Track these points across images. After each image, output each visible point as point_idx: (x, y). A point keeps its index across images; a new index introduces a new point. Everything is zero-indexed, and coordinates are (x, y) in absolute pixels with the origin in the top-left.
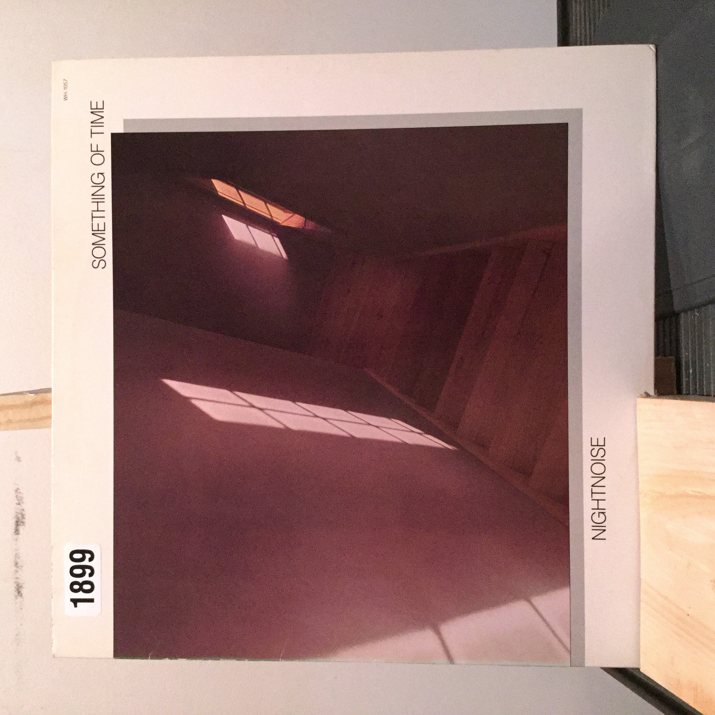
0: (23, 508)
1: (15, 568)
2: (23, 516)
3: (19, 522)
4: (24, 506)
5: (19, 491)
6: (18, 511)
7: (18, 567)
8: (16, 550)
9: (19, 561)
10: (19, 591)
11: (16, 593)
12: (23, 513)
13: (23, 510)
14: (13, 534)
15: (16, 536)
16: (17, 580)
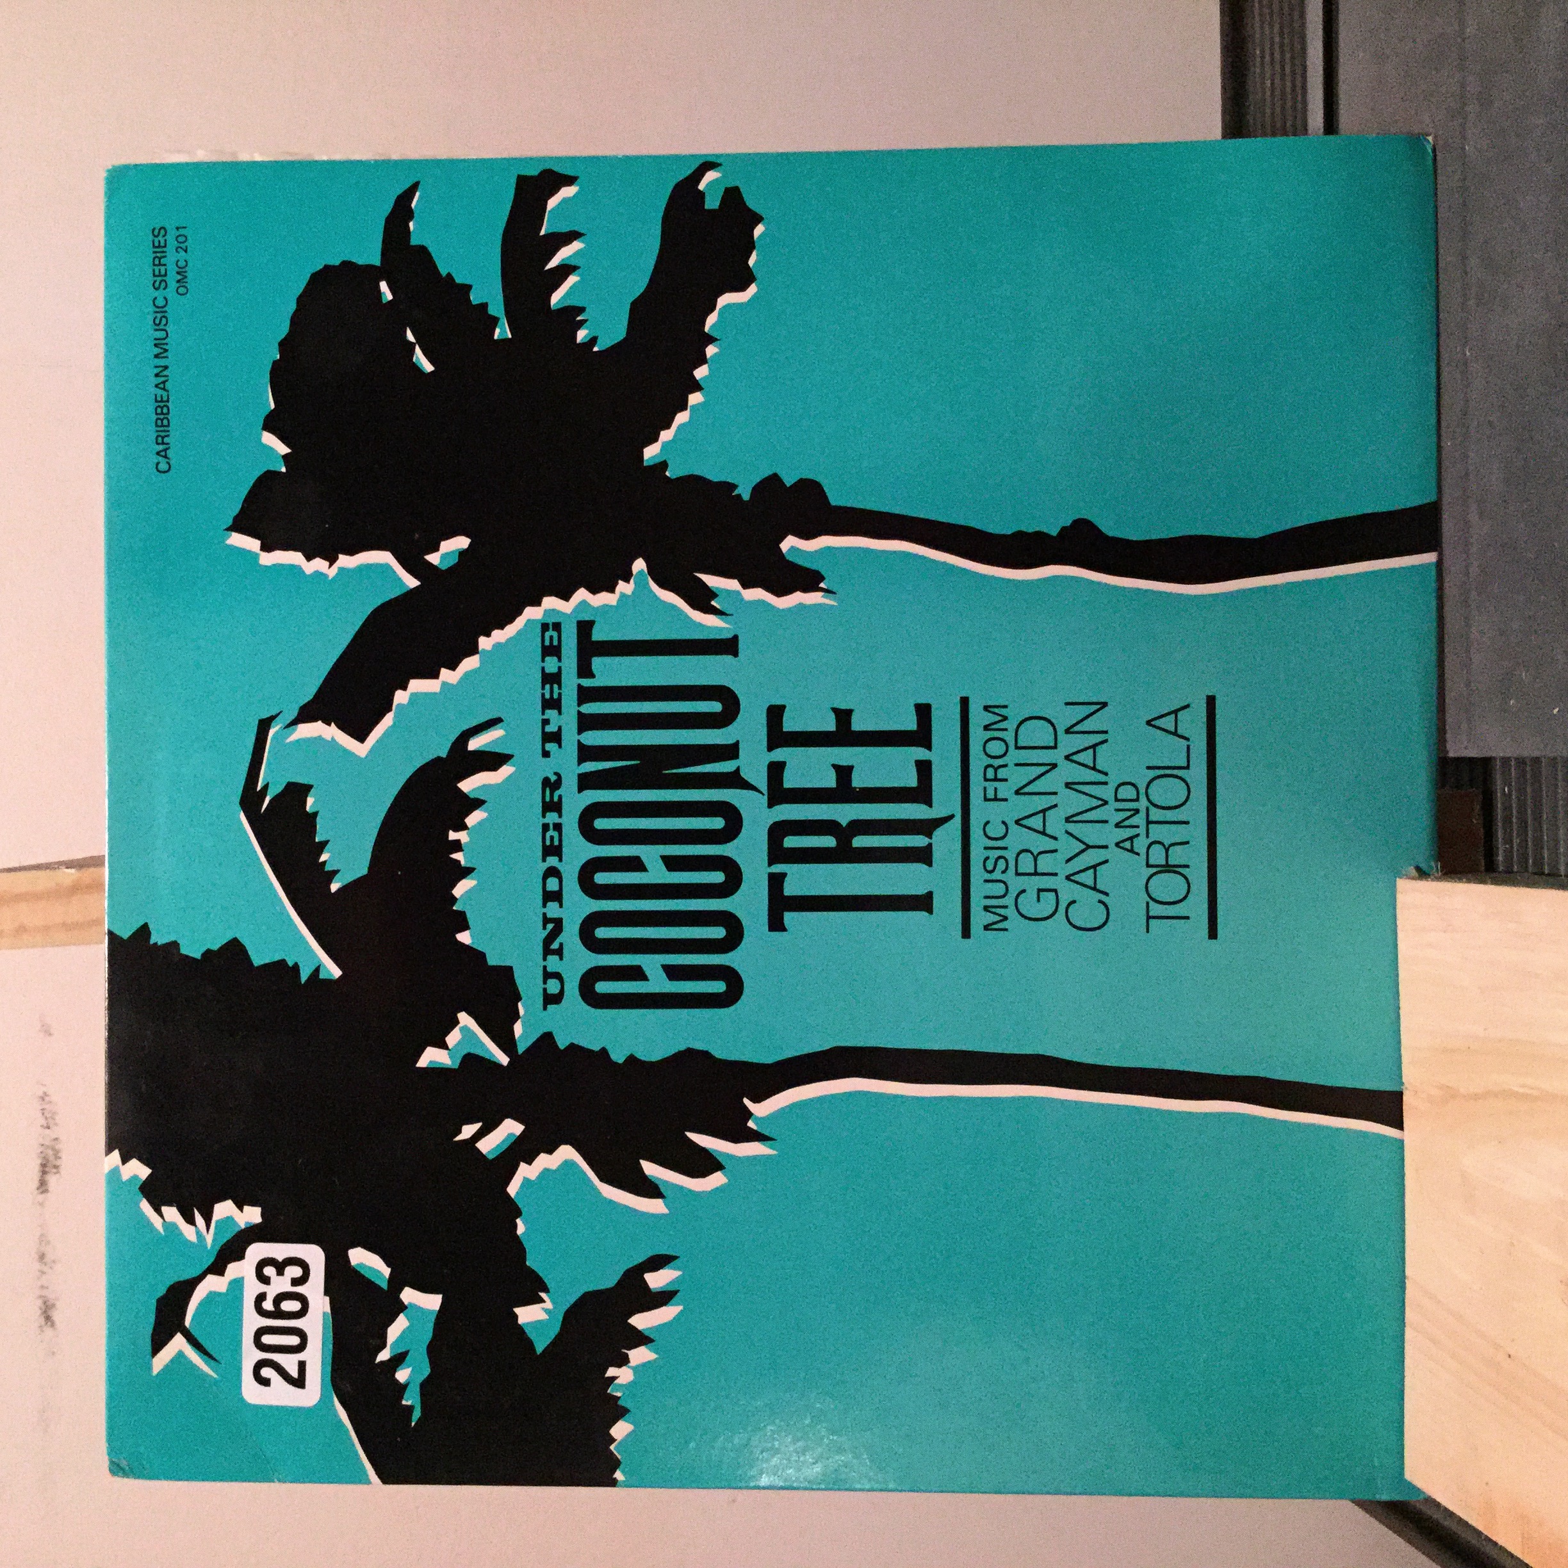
0: (54, 1137)
1: (38, 1266)
2: (56, 1153)
3: (48, 1166)
4: (58, 1132)
5: (47, 1099)
6: (46, 1143)
7: (46, 1264)
8: (41, 1226)
9: (48, 1250)
10: (47, 1315)
11: (42, 1321)
12: (57, 1147)
13: (56, 1139)
14: (36, 1192)
15: (43, 1196)
16: (45, 1291)
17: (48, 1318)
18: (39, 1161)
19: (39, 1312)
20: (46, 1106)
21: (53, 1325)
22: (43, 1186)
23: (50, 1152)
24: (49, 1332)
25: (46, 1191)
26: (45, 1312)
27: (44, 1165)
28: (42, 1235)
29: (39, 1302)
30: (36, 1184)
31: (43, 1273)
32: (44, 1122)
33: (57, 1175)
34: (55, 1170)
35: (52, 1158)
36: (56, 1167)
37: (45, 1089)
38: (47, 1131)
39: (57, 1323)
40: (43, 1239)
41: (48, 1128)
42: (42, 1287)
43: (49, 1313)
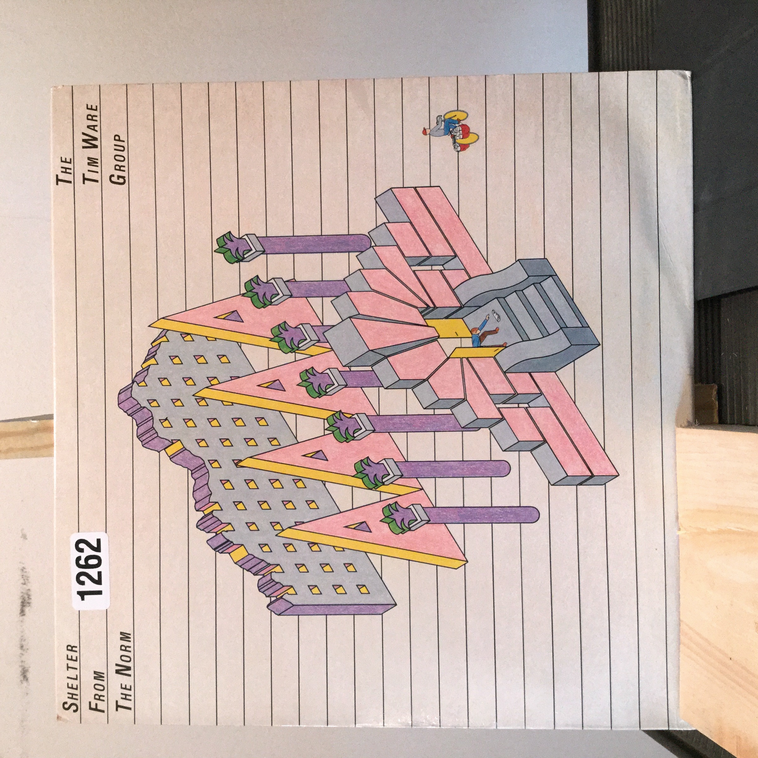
0: (28, 588)
1: (20, 651)
2: (29, 596)
3: (25, 603)
5: (25, 570)
6: (24, 591)
7: (24, 650)
8: (22, 632)
9: (23, 643)
11: (22, 678)
12: (29, 593)
13: (29, 590)
14: (19, 616)
15: (22, 617)
16: (23, 664)
17: (25, 677)
18: (20, 601)
19: (21, 674)
20: (25, 574)
21: (27, 680)
22: (22, 613)
23: (26, 596)
24: (25, 684)
25: (24, 615)
27: (23, 602)
28: (22, 637)
29: (20, 669)
30: (19, 611)
31: (22, 655)
32: (22, 581)
33: (29, 607)
34: (28, 605)
35: (27, 599)
36: (29, 603)
37: (23, 566)
38: (25, 586)
39: (29, 679)
40: (22, 639)
41: (25, 584)
42: (22, 661)
43: (25, 674)
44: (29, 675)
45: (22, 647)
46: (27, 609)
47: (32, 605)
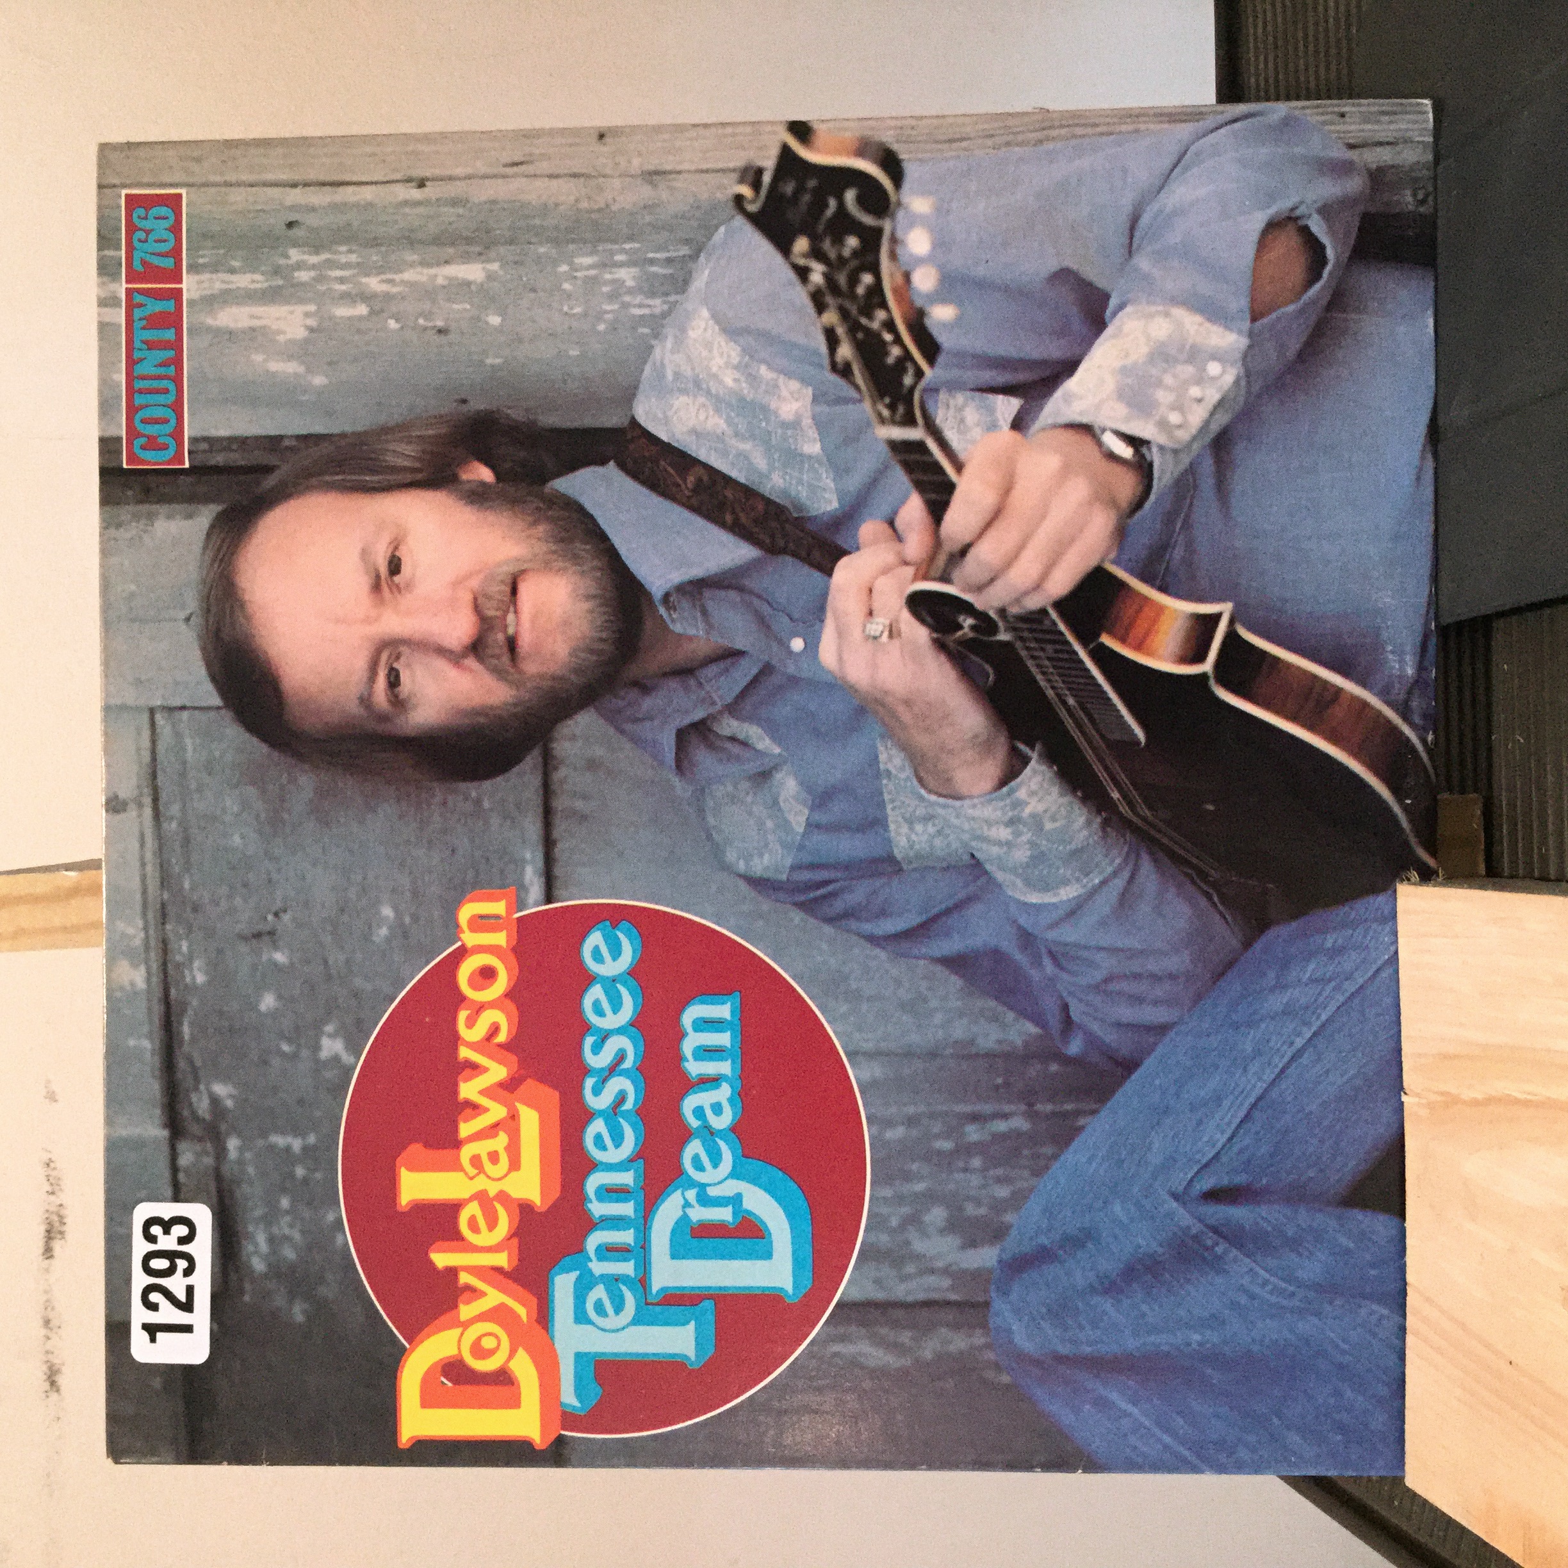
0: (59, 1203)
1: (43, 1332)
2: (61, 1217)
3: (52, 1233)
4: (62, 1198)
5: (52, 1165)
6: (53, 1209)
7: (51, 1329)
8: (46, 1292)
9: (51, 1315)
10: (52, 1379)
11: (47, 1385)
12: (63, 1212)
13: (61, 1205)
14: (41, 1258)
15: (47, 1262)
16: (50, 1356)
17: (53, 1383)
18: (42, 1228)
19: (45, 1377)
20: (54, 1173)
21: (58, 1391)
22: (48, 1252)
23: (56, 1218)
24: (54, 1396)
25: (51, 1257)
26: (49, 1377)
27: (48, 1231)
28: (48, 1301)
29: (45, 1368)
30: (41, 1250)
31: (48, 1338)
32: (49, 1189)
33: (63, 1242)
34: (59, 1236)
35: (57, 1224)
36: (61, 1233)
37: (49, 1156)
38: (52, 1198)
39: (62, 1388)
40: (48, 1305)
41: (53, 1193)
42: (47, 1352)
43: (56, 1378)
44: (62, 1380)
45: (47, 1322)
46: (57, 1245)
47: (68, 1236)
